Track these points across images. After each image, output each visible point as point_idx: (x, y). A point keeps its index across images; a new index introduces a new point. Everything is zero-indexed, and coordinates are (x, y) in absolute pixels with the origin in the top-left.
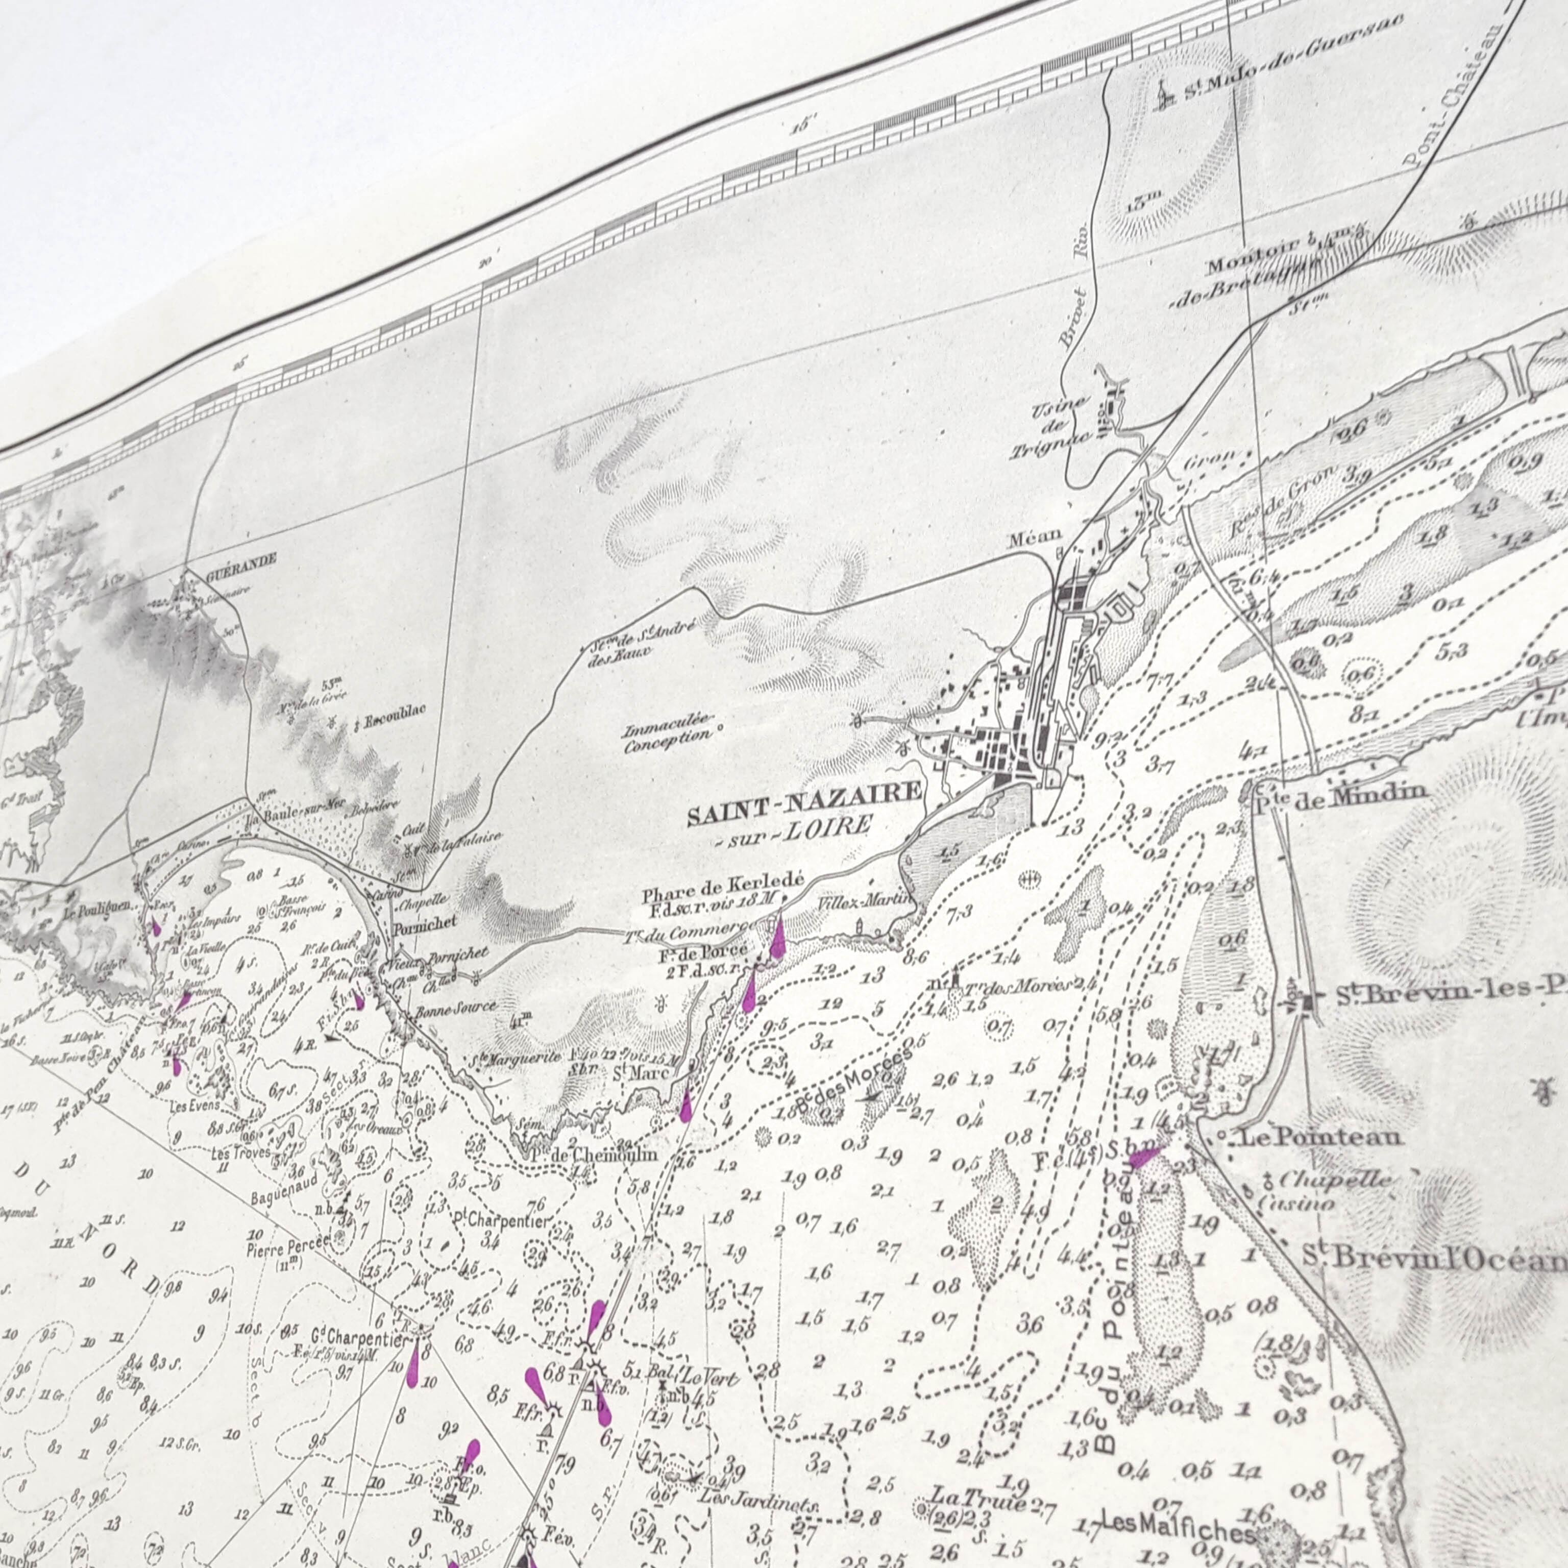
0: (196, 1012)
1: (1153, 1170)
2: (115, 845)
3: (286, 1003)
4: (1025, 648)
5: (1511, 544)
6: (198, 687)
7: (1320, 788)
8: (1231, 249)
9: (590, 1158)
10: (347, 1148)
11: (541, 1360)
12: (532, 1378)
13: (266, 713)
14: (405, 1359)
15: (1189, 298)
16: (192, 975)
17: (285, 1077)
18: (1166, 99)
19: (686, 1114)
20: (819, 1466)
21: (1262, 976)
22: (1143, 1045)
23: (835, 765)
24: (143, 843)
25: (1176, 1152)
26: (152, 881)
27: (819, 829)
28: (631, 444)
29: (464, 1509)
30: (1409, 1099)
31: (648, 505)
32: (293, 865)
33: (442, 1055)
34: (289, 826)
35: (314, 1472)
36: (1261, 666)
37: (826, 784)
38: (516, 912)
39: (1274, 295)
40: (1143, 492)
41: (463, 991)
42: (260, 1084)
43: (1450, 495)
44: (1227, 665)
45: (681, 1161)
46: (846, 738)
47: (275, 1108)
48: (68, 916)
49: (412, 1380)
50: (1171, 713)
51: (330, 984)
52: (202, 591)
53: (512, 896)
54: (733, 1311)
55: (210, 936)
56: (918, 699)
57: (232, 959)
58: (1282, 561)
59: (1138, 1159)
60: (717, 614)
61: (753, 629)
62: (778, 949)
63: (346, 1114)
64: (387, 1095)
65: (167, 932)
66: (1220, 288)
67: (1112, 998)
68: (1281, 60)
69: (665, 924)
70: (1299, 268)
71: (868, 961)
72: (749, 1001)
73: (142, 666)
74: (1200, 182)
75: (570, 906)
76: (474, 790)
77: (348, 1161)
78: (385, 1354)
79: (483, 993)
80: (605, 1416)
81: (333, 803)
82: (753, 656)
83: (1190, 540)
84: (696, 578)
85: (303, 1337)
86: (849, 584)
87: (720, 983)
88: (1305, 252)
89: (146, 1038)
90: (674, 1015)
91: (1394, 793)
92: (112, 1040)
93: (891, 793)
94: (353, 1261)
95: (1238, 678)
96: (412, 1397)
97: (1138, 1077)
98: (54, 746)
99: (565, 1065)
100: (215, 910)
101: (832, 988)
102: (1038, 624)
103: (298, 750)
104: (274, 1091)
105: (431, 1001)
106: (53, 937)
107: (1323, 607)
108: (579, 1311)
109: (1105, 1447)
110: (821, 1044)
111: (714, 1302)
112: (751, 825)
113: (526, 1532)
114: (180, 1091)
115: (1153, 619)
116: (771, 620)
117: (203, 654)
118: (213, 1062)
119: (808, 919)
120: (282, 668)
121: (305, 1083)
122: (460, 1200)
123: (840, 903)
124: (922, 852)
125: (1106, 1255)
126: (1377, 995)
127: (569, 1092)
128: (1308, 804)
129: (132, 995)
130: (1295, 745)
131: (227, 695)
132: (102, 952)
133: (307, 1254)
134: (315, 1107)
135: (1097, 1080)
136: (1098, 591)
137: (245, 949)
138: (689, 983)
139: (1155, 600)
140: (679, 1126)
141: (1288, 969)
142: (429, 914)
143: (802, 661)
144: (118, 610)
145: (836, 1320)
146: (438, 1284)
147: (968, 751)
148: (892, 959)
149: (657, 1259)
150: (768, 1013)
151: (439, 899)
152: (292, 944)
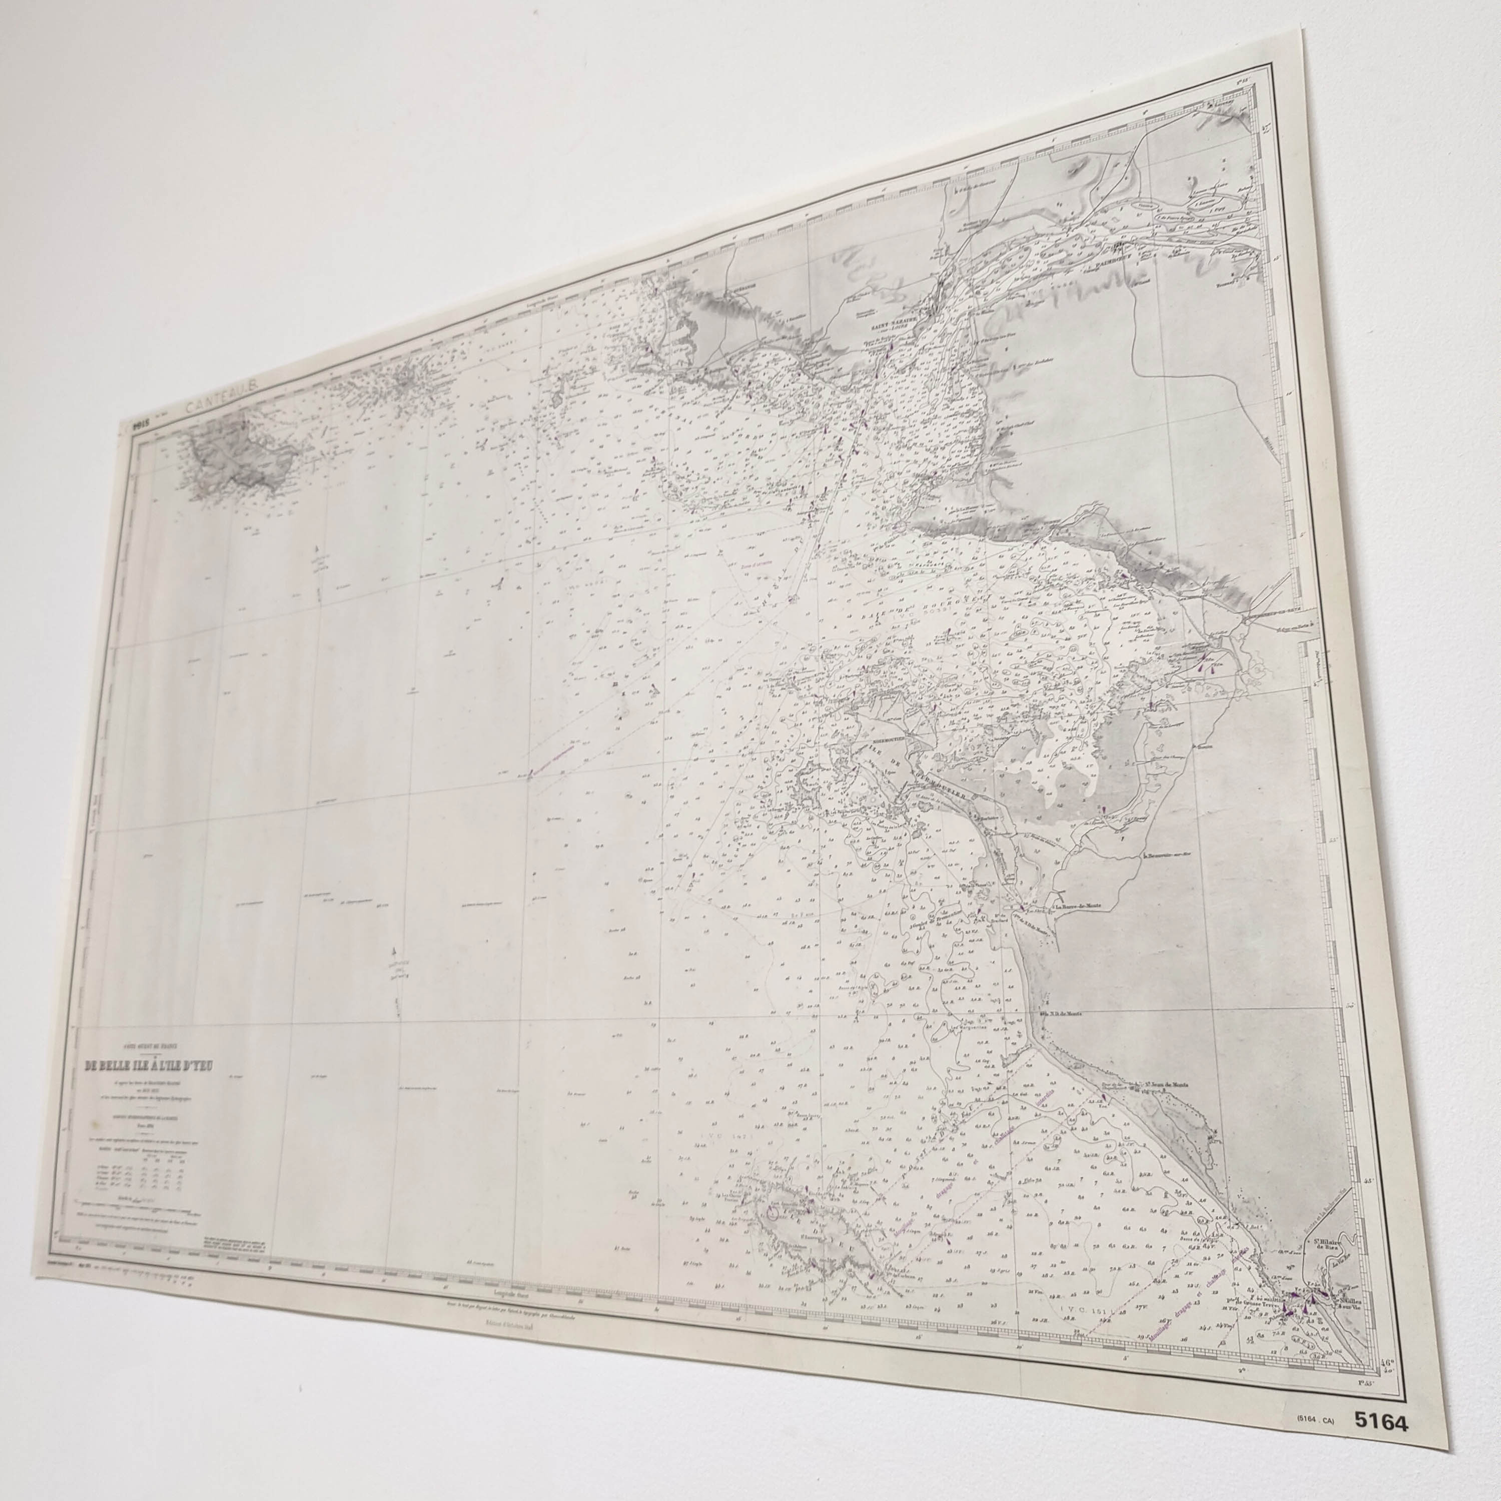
0: (753, 385)
1: (955, 370)
2: (718, 355)
3: (779, 379)
4: (933, 293)
5: (1007, 272)
6: (737, 317)
7: (980, 312)
8: (967, 222)
9: (859, 389)
10: (801, 401)
11: (852, 422)
12: (851, 425)
13: (760, 321)
14: (823, 429)
15: (960, 231)
16: (750, 379)
17: (782, 392)
18: (956, 192)
19: (877, 377)
20: (905, 421)
21: (971, 340)
22: (953, 353)
23: (900, 316)
24: (727, 354)
25: (958, 367)
26: (733, 362)
27: (898, 327)
28: (851, 257)
29: (840, 447)
30: (990, 354)
31: (857, 270)
32: (774, 352)
33: (823, 379)
34: (772, 344)
35: (806, 453)
36: (971, 294)
37: (899, 319)
38: (836, 351)
39: (973, 231)
40: (953, 265)
41: (825, 367)
42: (776, 395)
43: (999, 265)
44: (967, 293)
45: (876, 385)
46: (902, 311)
47: (780, 399)
48: (706, 373)
49: (825, 432)
50: (958, 302)
51: (790, 373)
52: (733, 294)
53: (834, 348)
54: (889, 404)
55: (754, 370)
56: (915, 303)
57: (761, 373)
58: (975, 276)
59: (953, 369)
60: (874, 290)
61: (882, 293)
62: (892, 348)
63: (800, 395)
64: (810, 390)
65: (740, 371)
66: (965, 229)
67: (949, 347)
68: (976, 187)
69: (869, 347)
70: (978, 226)
71: (908, 347)
72: (887, 357)
73: (717, 314)
74: (962, 209)
75: (848, 348)
76: (822, 329)
77: (803, 403)
78: (818, 432)
79: (830, 366)
80: (866, 426)
81: (784, 338)
82: (883, 297)
83: (961, 273)
84: (870, 284)
85: (798, 434)
86: (901, 283)
87: (880, 356)
88: (979, 223)
89: (740, 393)
90: (873, 362)
91: (990, 311)
92: (729, 396)
93: (911, 320)
94: (808, 419)
95: (968, 296)
96: (825, 436)
97: (952, 358)
98: (689, 336)
99: (850, 376)
100: (754, 363)
101: (902, 353)
102: (936, 289)
103: (772, 327)
104: (780, 396)
105: (818, 371)
106: (703, 379)
107: (980, 284)
108: (859, 413)
109: (948, 407)
110: (901, 362)
111: (885, 403)
112: (885, 328)
113: (853, 446)
114: (752, 401)
115: (954, 288)
116: (886, 291)
117: (737, 309)
118: (761, 394)
119: (897, 343)
120: (763, 310)
121: (788, 393)
122: (830, 402)
123: (903, 339)
124: (917, 329)
125: (948, 383)
126: (986, 340)
127: (852, 379)
128: (978, 314)
129: (733, 386)
130: (976, 305)
131: (747, 318)
132: (720, 379)
133: (796, 422)
134: (791, 396)
135: (947, 359)
136: (946, 283)
137: (766, 370)
138: (874, 357)
139: (955, 283)
140: (875, 380)
141: (975, 338)
142: (814, 355)
143: (893, 298)
144: (704, 301)
145: (906, 401)
146: (829, 417)
147: (924, 311)
148: (913, 347)
149: (874, 400)
150: (892, 358)
151: (816, 352)
152: (778, 368)
